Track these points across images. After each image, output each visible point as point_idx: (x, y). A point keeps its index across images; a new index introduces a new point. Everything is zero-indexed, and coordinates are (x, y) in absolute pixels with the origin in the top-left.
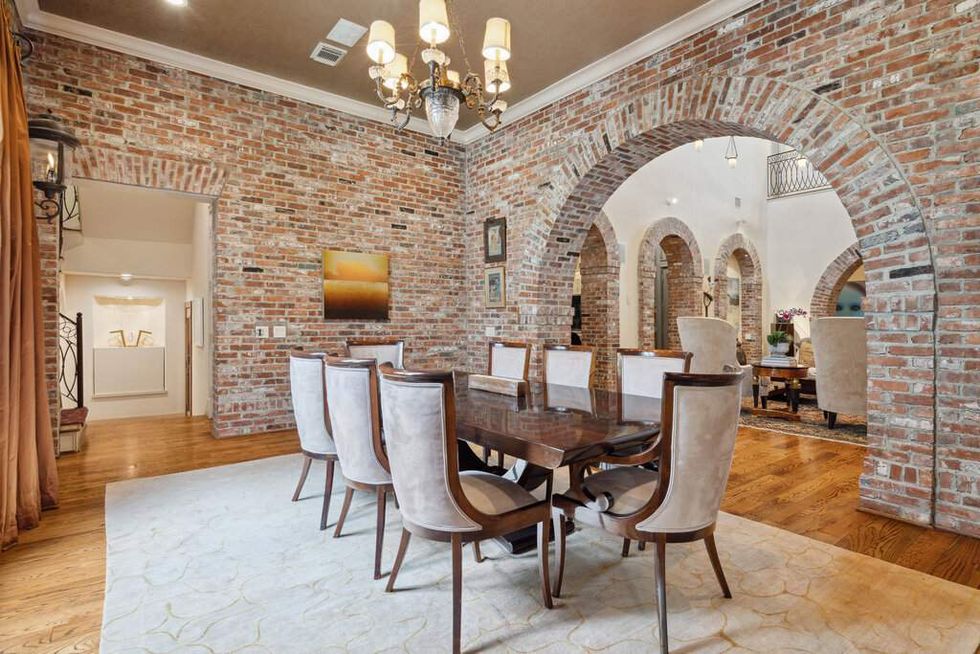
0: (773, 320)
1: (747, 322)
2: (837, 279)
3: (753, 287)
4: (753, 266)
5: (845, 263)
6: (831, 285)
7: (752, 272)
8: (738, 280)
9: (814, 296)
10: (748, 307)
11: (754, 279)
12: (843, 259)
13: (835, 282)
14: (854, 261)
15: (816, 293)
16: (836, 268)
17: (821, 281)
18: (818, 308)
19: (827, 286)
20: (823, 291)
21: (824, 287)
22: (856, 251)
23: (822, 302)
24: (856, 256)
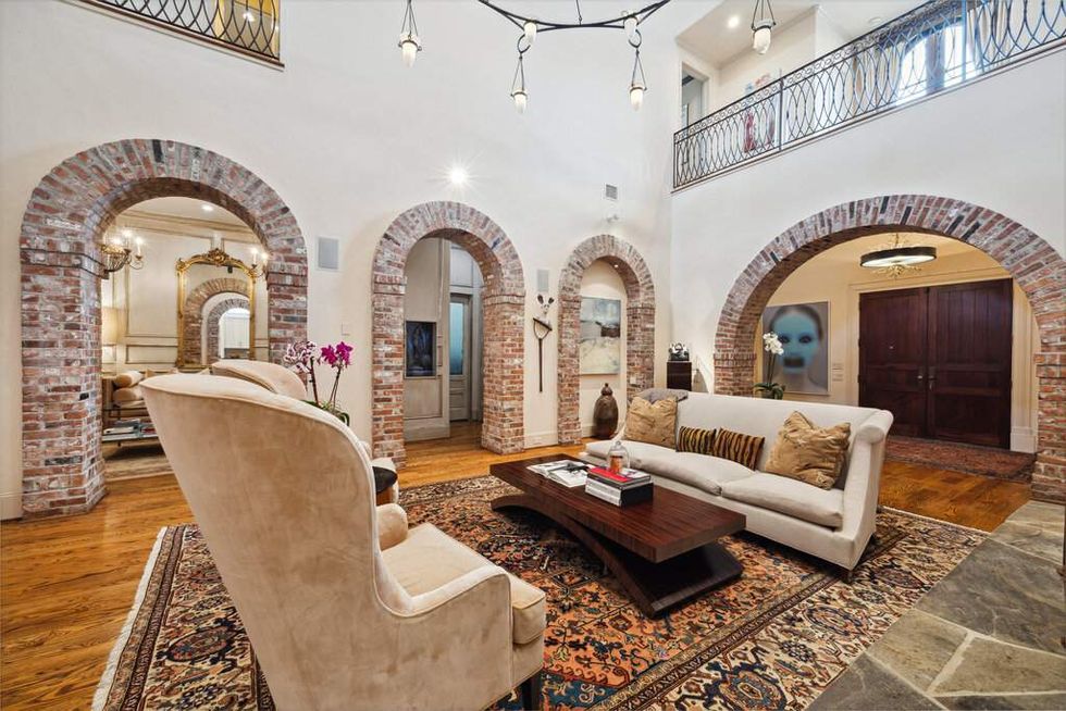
0: (666, 358)
1: (633, 360)
2: (747, 298)
3: (639, 311)
4: (637, 282)
5: (757, 273)
6: (741, 306)
7: (638, 291)
8: (618, 303)
9: (720, 323)
10: (633, 339)
11: (641, 299)
12: (755, 267)
13: (745, 302)
14: (769, 269)
15: (722, 318)
16: (748, 281)
17: (729, 302)
18: (724, 341)
19: (735, 308)
20: (731, 315)
21: (732, 309)
22: (772, 254)
23: (729, 331)
24: (772, 261)
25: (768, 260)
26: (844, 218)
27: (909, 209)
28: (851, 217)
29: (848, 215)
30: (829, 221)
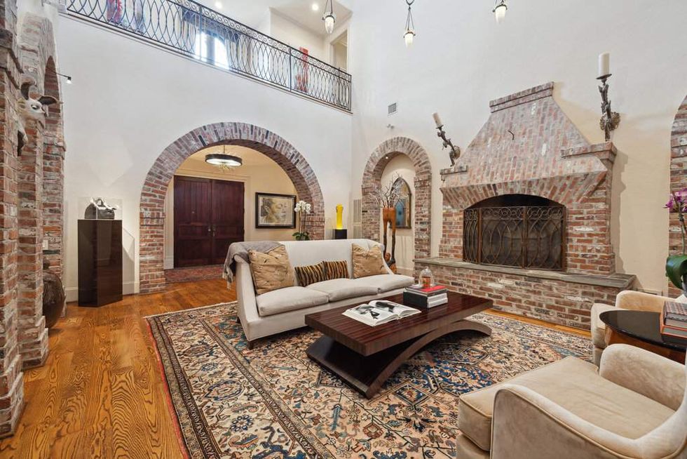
5: (187, 148)
9: (147, 183)
12: (185, 143)
14: (198, 148)
15: (150, 179)
16: (177, 152)
17: (156, 165)
18: (151, 200)
19: (165, 173)
20: (160, 178)
21: (161, 173)
22: (200, 137)
23: (157, 192)
24: (200, 142)
25: (197, 141)
26: (248, 132)
27: (277, 142)
28: (252, 134)
29: (250, 132)
30: (240, 131)
